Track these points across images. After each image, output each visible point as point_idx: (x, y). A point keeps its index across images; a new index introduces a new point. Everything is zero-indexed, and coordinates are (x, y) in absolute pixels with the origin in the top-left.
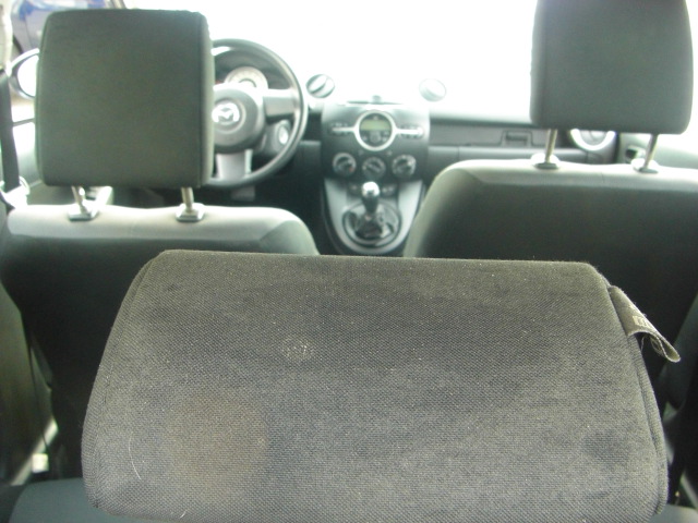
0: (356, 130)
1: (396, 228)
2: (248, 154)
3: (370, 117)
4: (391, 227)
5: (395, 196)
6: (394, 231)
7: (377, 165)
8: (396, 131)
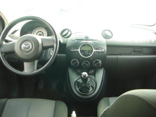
0: (79, 50)
1: (94, 88)
2: (36, 62)
3: (84, 45)
4: (93, 87)
5: (94, 74)
6: (94, 89)
7: (87, 63)
8: (94, 50)
